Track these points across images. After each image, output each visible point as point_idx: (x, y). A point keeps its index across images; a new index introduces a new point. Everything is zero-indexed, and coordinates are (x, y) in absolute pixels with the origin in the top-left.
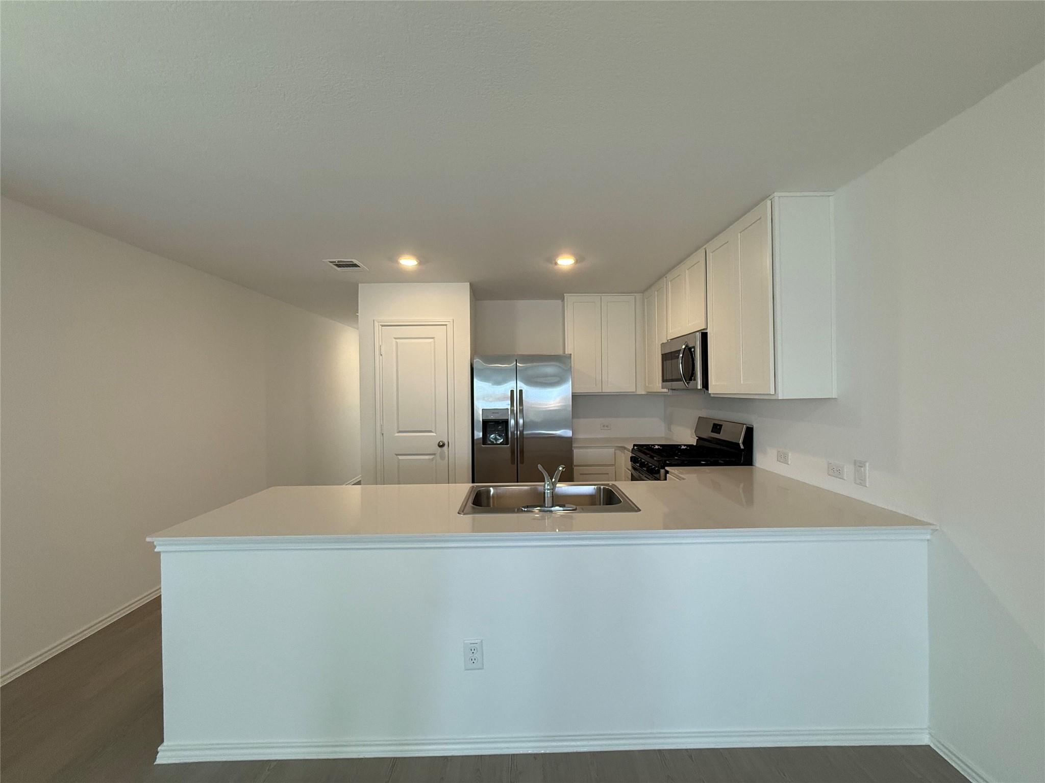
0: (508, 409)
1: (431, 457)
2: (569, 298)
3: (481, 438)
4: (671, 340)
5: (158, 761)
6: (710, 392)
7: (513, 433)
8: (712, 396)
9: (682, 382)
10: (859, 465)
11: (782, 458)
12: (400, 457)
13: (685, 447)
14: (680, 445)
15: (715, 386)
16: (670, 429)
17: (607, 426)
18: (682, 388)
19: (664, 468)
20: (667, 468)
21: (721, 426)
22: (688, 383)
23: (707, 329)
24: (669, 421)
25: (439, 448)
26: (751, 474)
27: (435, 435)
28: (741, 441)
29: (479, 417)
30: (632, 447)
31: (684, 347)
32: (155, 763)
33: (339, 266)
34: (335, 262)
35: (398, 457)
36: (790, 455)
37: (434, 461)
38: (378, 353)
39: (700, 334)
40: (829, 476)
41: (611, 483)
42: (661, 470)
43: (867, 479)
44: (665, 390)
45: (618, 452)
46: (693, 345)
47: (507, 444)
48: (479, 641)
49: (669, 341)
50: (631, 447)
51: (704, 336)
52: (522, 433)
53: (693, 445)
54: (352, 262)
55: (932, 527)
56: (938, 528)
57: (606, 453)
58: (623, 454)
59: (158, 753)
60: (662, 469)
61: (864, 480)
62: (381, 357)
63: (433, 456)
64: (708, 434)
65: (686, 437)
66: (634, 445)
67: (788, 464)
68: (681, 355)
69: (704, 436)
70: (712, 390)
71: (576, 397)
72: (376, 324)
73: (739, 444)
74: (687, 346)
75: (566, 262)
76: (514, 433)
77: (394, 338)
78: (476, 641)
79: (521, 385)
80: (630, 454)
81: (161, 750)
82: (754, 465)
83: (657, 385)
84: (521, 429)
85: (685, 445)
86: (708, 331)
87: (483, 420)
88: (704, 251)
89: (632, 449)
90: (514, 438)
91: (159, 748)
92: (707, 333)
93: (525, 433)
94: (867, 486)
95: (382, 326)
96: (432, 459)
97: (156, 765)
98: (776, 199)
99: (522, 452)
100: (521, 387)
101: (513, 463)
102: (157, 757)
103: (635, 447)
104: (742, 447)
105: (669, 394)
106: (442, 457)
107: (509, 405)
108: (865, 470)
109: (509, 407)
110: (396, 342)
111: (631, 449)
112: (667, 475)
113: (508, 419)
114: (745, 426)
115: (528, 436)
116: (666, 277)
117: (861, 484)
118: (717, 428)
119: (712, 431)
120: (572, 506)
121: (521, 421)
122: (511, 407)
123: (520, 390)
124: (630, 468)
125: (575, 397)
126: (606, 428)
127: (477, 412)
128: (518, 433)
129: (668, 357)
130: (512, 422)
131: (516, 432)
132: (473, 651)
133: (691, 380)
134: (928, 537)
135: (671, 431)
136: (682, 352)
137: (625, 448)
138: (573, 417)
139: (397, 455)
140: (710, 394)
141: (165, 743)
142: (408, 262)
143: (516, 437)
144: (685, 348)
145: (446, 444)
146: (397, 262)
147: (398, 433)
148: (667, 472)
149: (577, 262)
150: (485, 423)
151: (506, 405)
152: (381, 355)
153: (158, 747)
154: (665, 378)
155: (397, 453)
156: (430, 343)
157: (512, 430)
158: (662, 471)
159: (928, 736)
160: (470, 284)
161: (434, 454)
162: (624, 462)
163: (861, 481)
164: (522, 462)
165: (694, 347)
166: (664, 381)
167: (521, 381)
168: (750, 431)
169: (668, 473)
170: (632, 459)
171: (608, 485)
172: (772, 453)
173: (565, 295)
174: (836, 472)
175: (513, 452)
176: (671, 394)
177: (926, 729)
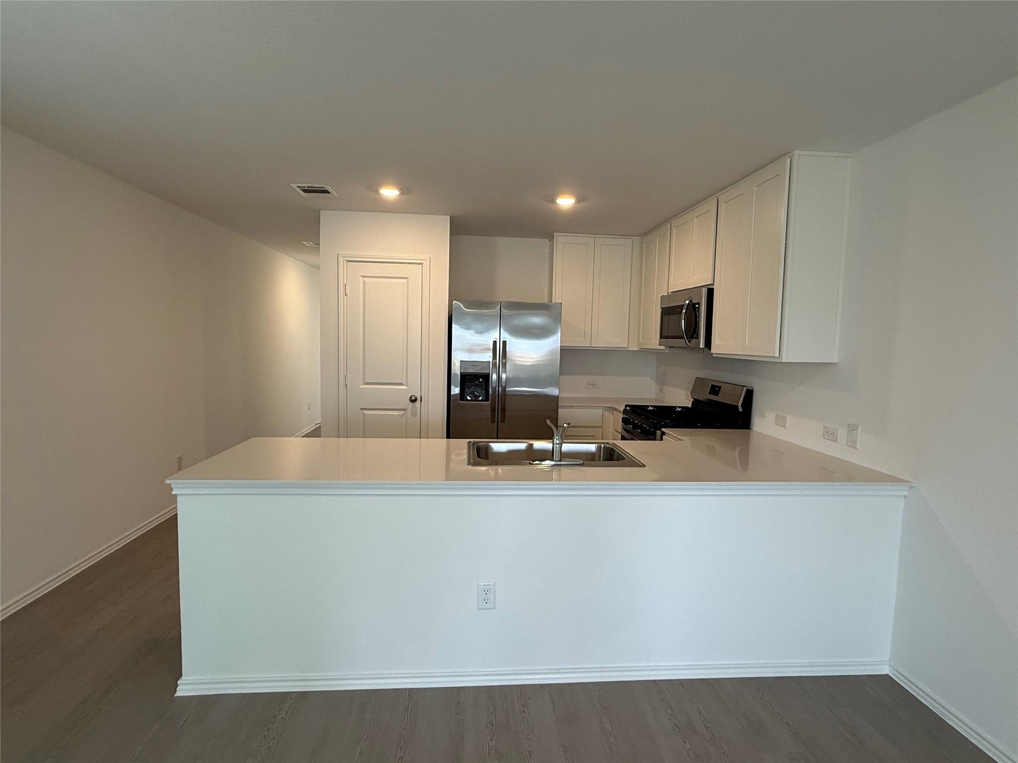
0: (489, 362)
1: (401, 413)
2: (560, 239)
3: (458, 394)
4: (672, 292)
5: (178, 694)
6: (712, 352)
7: (494, 389)
8: (714, 355)
9: (683, 340)
10: (852, 428)
11: (781, 422)
12: (366, 412)
13: (680, 409)
14: (675, 407)
15: (719, 346)
16: (661, 390)
17: (593, 385)
18: (684, 346)
19: (661, 430)
20: (663, 429)
21: (720, 387)
22: (689, 341)
23: (713, 284)
24: (661, 381)
25: (411, 404)
26: (748, 437)
27: (406, 388)
28: (740, 404)
29: (456, 369)
30: (624, 408)
31: (687, 302)
32: (175, 695)
33: (305, 191)
34: (305, 187)
35: (364, 411)
36: (788, 418)
37: (404, 417)
38: (342, 292)
39: (707, 289)
40: (825, 440)
41: (611, 442)
42: (657, 431)
43: (858, 441)
44: (663, 347)
45: (607, 413)
46: (697, 302)
47: (487, 400)
48: (493, 583)
49: (670, 294)
50: (622, 408)
51: (711, 292)
52: (504, 389)
53: (688, 407)
54: (323, 188)
55: (910, 484)
56: (914, 485)
57: (592, 414)
58: (611, 415)
59: (177, 686)
60: (659, 430)
61: (855, 443)
62: (345, 297)
63: (403, 412)
64: (705, 396)
65: (681, 399)
66: (626, 406)
67: (786, 428)
68: (684, 311)
69: (701, 398)
70: (714, 350)
71: (565, 351)
72: (341, 259)
73: (738, 406)
74: (691, 301)
75: (566, 202)
76: (496, 389)
77: (361, 276)
78: (490, 584)
79: (505, 336)
80: (621, 416)
81: (181, 684)
82: (752, 428)
83: (654, 341)
84: (503, 384)
85: (679, 407)
86: (715, 287)
87: (461, 373)
88: (716, 199)
89: (624, 409)
90: (496, 395)
91: (178, 682)
92: (713, 288)
93: (507, 389)
94: (858, 448)
95: (348, 261)
96: (402, 415)
97: (176, 697)
98: (796, 157)
99: (504, 410)
100: (504, 338)
101: (493, 422)
102: (177, 689)
103: (627, 408)
104: (741, 410)
105: (666, 351)
106: (414, 414)
107: (490, 357)
108: (857, 434)
109: (491, 360)
110: (363, 280)
111: (622, 410)
112: (664, 436)
113: (489, 373)
114: (745, 388)
115: (510, 393)
116: (671, 222)
117: (852, 446)
118: (715, 390)
119: (710, 393)
120: (579, 460)
121: (504, 376)
122: (493, 360)
123: (503, 341)
124: (620, 429)
125: (563, 350)
126: (591, 386)
127: (455, 363)
128: (500, 389)
129: (669, 312)
130: (495, 376)
131: (497, 389)
132: (487, 592)
133: (692, 338)
134: (906, 493)
135: (662, 392)
136: (685, 307)
137: (614, 409)
138: (561, 374)
139: (362, 409)
140: (712, 353)
141: (183, 678)
142: (390, 193)
143: (497, 393)
144: (689, 303)
145: (419, 399)
146: (377, 192)
147: (364, 384)
148: (663, 433)
149: (578, 201)
150: (464, 376)
151: (488, 357)
152: (346, 295)
153: (178, 680)
154: (663, 335)
155: (361, 407)
156: (403, 283)
157: (494, 385)
158: (659, 432)
159: (888, 667)
160: (451, 217)
161: (405, 410)
162: (615, 422)
163: (852, 444)
164: (503, 421)
165: (698, 303)
166: (662, 337)
167: (505, 330)
168: (750, 394)
169: (664, 435)
170: (624, 420)
171: (608, 443)
172: (770, 417)
173: (554, 234)
174: (830, 435)
175: (493, 410)
176: (668, 352)
177: (887, 661)
